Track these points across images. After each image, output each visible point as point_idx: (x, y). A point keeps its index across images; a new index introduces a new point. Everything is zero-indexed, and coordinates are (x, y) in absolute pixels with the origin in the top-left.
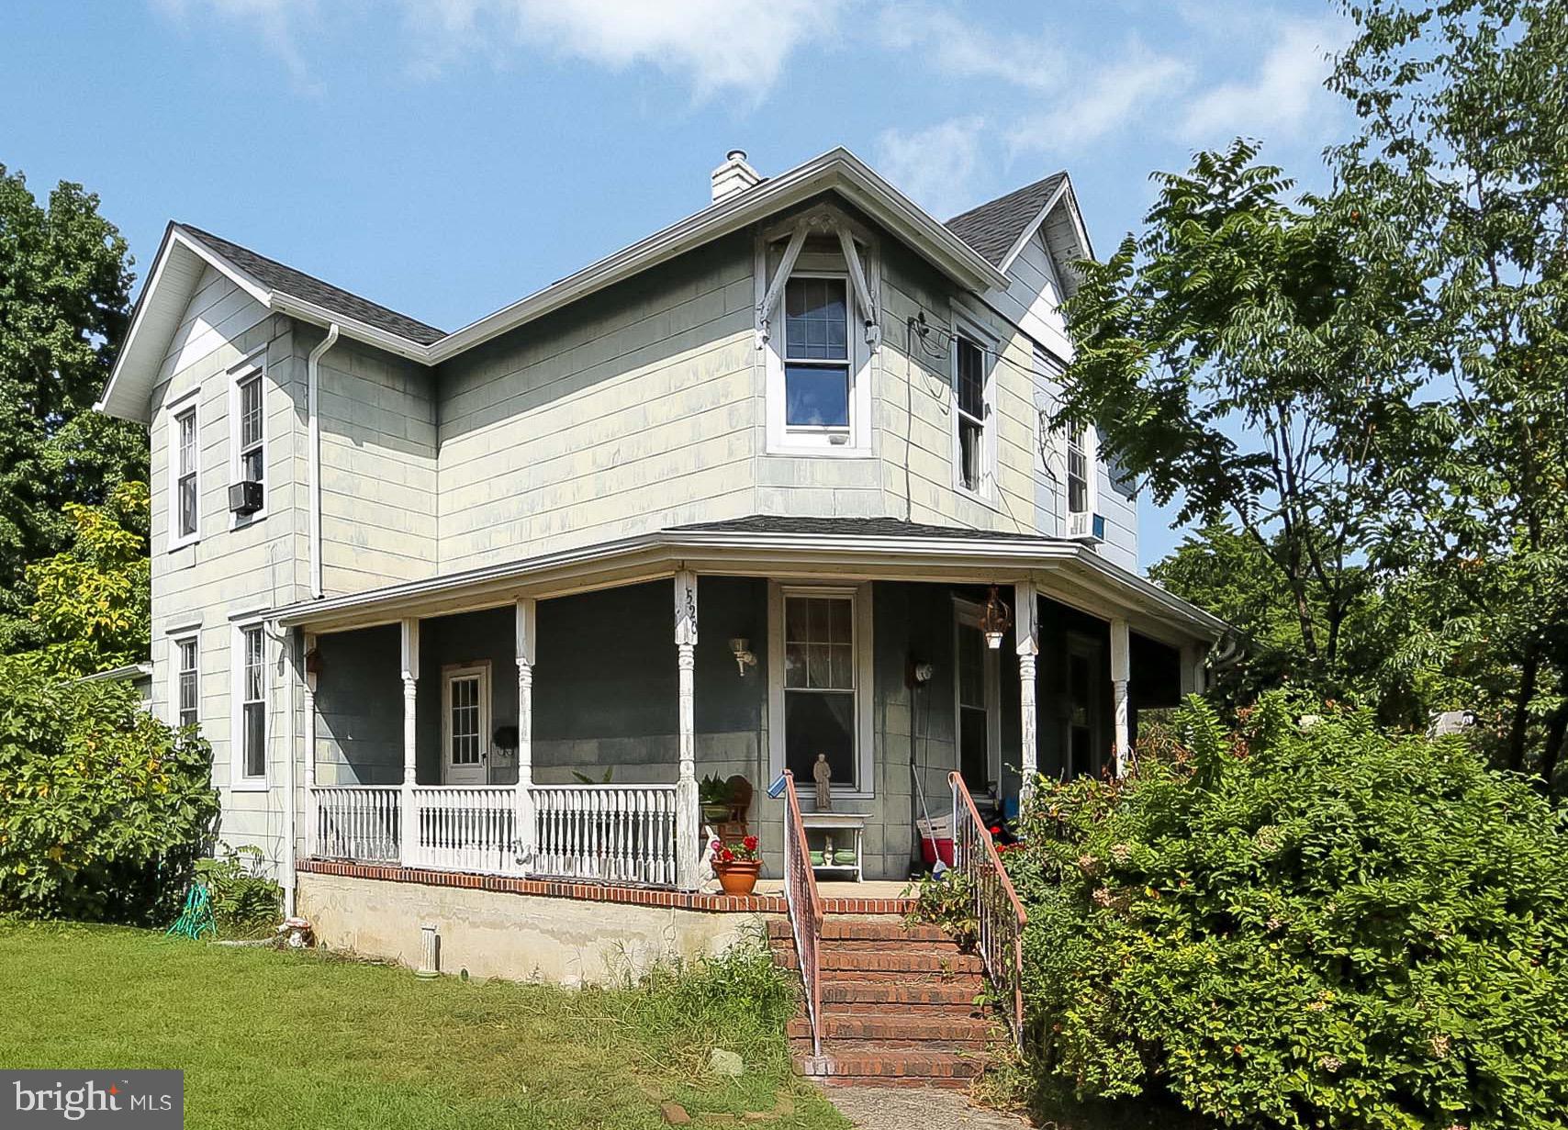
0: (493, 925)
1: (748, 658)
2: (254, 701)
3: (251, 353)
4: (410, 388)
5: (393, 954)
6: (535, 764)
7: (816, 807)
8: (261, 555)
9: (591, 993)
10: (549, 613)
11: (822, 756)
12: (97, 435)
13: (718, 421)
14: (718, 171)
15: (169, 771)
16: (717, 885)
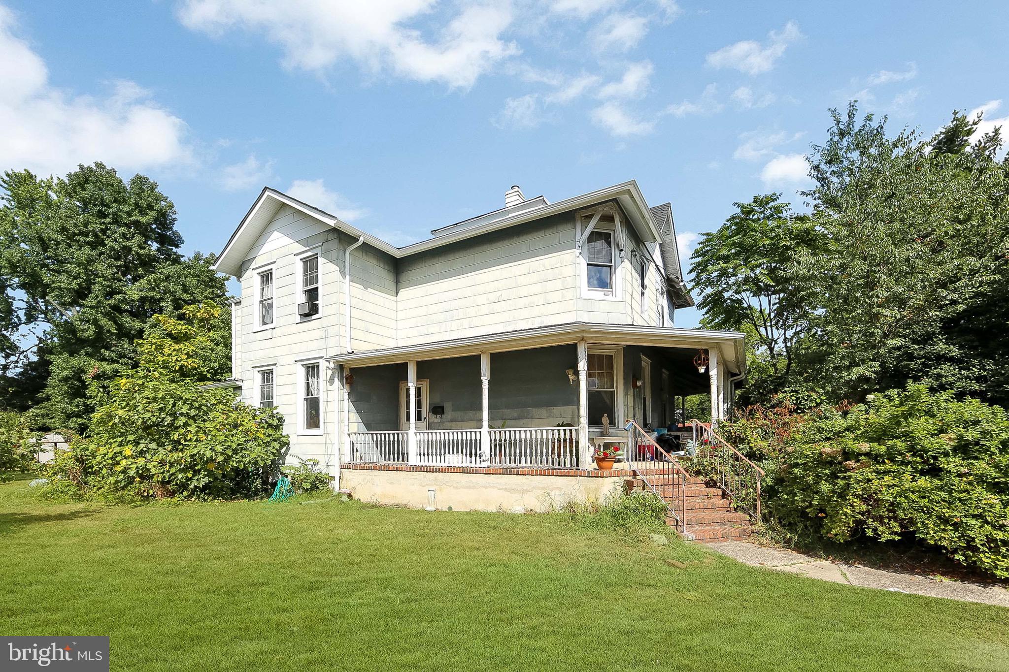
0: (469, 487)
1: (573, 377)
2: (310, 396)
3: (311, 247)
4: (386, 267)
5: (404, 502)
6: (491, 418)
7: (602, 434)
8: (319, 334)
9: (529, 514)
10: (495, 358)
11: (606, 415)
12: (158, 286)
13: (558, 284)
14: (508, 192)
15: (263, 427)
16: (595, 465)
